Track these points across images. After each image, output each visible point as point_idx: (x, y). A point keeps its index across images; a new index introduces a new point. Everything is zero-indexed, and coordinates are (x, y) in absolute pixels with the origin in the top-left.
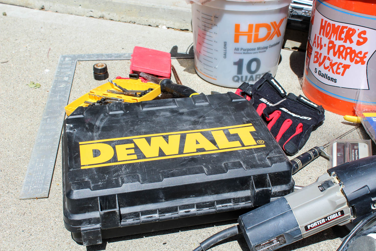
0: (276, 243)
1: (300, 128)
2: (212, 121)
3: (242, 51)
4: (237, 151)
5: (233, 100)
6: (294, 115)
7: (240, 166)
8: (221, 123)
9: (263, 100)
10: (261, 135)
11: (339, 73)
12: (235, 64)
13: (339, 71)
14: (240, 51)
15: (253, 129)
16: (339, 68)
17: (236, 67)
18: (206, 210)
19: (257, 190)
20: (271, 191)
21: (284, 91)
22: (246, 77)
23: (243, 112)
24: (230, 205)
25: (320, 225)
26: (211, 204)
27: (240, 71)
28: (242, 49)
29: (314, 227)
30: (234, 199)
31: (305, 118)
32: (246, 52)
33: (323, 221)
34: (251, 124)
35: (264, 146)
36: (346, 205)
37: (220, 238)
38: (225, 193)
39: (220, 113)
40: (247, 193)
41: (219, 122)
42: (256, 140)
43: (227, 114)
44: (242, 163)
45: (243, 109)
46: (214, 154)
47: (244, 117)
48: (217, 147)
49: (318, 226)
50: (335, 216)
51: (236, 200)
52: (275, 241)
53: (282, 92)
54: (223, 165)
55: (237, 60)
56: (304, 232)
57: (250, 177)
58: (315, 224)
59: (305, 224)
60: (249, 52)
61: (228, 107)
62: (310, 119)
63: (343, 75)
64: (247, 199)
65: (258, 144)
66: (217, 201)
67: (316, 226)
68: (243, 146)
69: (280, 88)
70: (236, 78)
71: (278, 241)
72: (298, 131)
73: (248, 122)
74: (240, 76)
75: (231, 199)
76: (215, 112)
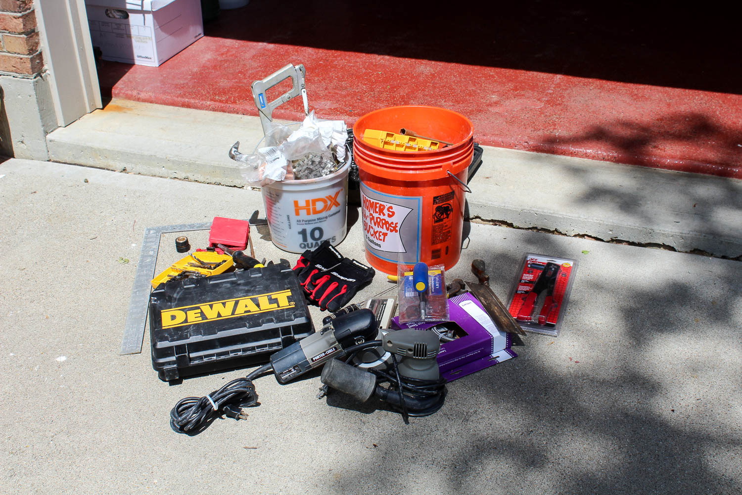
0: (294, 371)
1: (345, 289)
2: (261, 289)
3: (304, 222)
4: (273, 311)
5: (282, 271)
6: (342, 278)
7: (272, 321)
8: (267, 291)
9: (318, 266)
10: (294, 298)
11: (381, 240)
12: (299, 233)
13: (380, 238)
14: (301, 223)
15: (290, 294)
16: (380, 236)
17: (301, 236)
18: (249, 353)
19: (283, 337)
20: (294, 337)
21: (341, 256)
22: (312, 244)
23: (286, 281)
24: (267, 349)
25: (322, 357)
26: (253, 349)
27: (305, 239)
28: (303, 221)
29: (318, 359)
30: (269, 344)
31: (351, 280)
32: (307, 223)
33: (323, 354)
34: (290, 290)
35: (294, 306)
36: (337, 343)
37: (260, 372)
38: (262, 340)
39: (268, 282)
40: (279, 340)
41: (267, 290)
42: (289, 302)
43: (274, 283)
44: (274, 319)
45: (287, 279)
46: (256, 314)
47: (286, 285)
48: (260, 309)
49: (320, 358)
50: (331, 351)
51: (271, 345)
52: (293, 370)
53: (339, 257)
54: (260, 321)
55: (300, 230)
56: (311, 363)
57: (278, 328)
58: (318, 357)
59: (312, 357)
60: (310, 222)
61: (276, 277)
62: (355, 280)
63: (384, 241)
64: (279, 344)
65: (290, 305)
66: (256, 346)
67: (319, 359)
68: (279, 307)
69: (337, 254)
70: (303, 246)
71: (295, 370)
72: (343, 291)
73: (288, 289)
74: (306, 243)
75: (266, 345)
76: (265, 282)
